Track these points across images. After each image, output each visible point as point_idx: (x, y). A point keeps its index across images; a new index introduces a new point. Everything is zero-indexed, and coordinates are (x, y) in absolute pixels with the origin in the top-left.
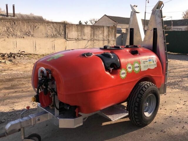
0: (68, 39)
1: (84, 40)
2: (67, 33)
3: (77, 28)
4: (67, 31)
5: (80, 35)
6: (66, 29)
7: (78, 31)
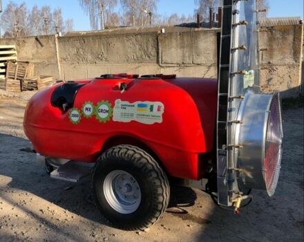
0: (163, 65)
1: (198, 64)
2: (160, 52)
3: (182, 39)
4: (160, 48)
5: (187, 54)
6: (160, 44)
7: (183, 47)
